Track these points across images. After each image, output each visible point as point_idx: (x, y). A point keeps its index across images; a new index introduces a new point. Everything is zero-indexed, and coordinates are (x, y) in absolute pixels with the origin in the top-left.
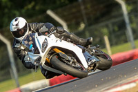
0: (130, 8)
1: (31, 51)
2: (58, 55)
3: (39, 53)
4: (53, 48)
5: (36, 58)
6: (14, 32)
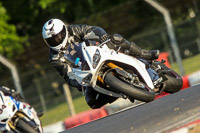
2: (114, 71)
4: (107, 62)
6: (48, 40)
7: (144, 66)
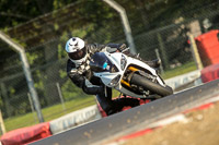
0: (32, 58)
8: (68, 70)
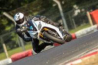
1: (31, 30)
3: (37, 31)
5: (35, 34)
7: (58, 29)
8: (16, 29)
